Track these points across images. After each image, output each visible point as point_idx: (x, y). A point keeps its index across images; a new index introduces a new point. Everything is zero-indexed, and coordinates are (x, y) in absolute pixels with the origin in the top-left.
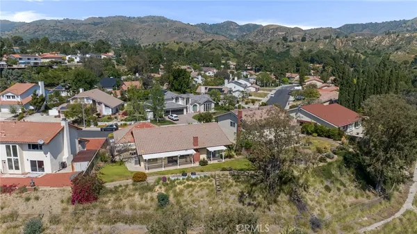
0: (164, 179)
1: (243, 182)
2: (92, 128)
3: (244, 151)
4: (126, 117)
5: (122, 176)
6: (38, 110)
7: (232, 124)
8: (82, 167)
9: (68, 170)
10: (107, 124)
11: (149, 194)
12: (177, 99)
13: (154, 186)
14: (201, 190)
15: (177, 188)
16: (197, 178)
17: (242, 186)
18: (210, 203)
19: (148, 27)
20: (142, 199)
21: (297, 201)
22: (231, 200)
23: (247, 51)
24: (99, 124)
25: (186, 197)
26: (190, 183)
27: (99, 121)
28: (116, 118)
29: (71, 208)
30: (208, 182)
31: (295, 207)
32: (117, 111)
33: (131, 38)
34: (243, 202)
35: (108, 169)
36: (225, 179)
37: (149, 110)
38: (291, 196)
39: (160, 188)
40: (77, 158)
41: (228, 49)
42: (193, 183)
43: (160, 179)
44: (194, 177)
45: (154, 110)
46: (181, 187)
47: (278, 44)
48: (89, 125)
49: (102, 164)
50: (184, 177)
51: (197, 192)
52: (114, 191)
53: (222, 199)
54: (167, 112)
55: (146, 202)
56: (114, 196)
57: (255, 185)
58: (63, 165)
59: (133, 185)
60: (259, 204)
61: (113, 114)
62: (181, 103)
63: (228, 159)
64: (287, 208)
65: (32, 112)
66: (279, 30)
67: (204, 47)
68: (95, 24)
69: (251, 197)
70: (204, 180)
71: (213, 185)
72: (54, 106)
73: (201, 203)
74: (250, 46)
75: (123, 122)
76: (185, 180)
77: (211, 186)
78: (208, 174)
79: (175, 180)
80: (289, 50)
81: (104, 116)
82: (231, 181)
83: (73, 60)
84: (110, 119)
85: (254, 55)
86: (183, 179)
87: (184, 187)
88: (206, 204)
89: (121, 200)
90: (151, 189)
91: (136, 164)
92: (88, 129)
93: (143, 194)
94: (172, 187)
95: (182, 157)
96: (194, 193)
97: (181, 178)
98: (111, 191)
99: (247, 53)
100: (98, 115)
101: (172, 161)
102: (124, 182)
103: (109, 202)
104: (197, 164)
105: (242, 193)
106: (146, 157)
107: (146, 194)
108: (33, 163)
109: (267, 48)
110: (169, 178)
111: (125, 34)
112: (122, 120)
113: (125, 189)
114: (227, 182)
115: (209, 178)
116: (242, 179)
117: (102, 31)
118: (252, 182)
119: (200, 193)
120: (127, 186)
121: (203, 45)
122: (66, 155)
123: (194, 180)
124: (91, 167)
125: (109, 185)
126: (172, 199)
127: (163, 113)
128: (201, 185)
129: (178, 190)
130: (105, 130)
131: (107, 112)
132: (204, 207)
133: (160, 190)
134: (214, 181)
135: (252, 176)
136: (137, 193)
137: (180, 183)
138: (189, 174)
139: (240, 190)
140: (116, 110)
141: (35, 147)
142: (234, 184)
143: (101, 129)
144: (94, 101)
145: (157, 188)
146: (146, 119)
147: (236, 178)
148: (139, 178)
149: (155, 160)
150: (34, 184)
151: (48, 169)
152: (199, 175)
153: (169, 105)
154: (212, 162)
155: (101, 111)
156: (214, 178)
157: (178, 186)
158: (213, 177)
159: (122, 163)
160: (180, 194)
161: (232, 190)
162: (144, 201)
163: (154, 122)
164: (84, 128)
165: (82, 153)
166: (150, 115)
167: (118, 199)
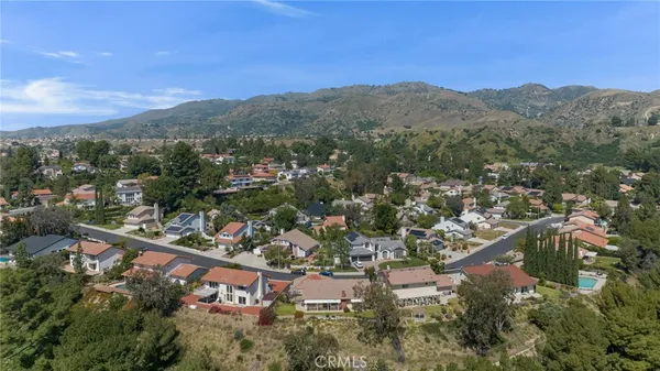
0: (314, 318)
1: (364, 326)
2: (286, 270)
4: (316, 260)
5: (289, 313)
6: (245, 249)
8: (267, 304)
9: (259, 305)
10: (298, 267)
11: (302, 326)
12: (367, 245)
13: (307, 321)
14: (335, 328)
15: (321, 325)
17: (363, 329)
19: (398, 103)
20: (298, 328)
21: (396, 344)
22: (353, 337)
23: (540, 145)
24: (292, 266)
27: (292, 263)
28: (307, 261)
29: (257, 328)
31: (392, 347)
32: (311, 253)
33: (372, 120)
34: (360, 339)
35: (284, 307)
37: (337, 255)
38: (393, 340)
40: (266, 297)
41: (509, 141)
43: (312, 317)
44: (333, 319)
45: (342, 256)
47: (599, 131)
48: (283, 267)
49: (280, 303)
51: (333, 329)
52: (283, 321)
53: (347, 335)
54: (354, 258)
55: (300, 330)
56: (282, 324)
58: (257, 302)
59: (294, 319)
60: (369, 342)
61: (307, 256)
62: (371, 249)
64: (388, 347)
65: (241, 251)
66: (618, 98)
67: (472, 138)
68: (325, 100)
69: (366, 337)
71: (344, 326)
72: (258, 245)
74: (546, 137)
75: (312, 266)
77: (342, 326)
79: (320, 319)
80: (618, 141)
81: (298, 258)
82: (357, 324)
83: (285, 177)
84: (302, 262)
85: (550, 150)
86: (326, 319)
87: (325, 324)
90: (304, 323)
91: (300, 305)
92: (282, 271)
93: (299, 325)
94: (317, 324)
95: (333, 304)
96: (330, 329)
98: (280, 321)
99: (539, 149)
100: (293, 257)
101: (325, 306)
102: (288, 317)
103: (279, 327)
104: (342, 311)
105: (361, 333)
106: (306, 302)
108: (240, 298)
109: (577, 138)
110: (317, 318)
111: (363, 114)
112: (311, 264)
113: (289, 321)
114: (354, 325)
115: (343, 321)
117: (333, 111)
120: (290, 319)
121: (470, 136)
122: (259, 294)
124: (272, 305)
125: (280, 317)
126: (316, 332)
127: (350, 258)
128: (337, 325)
130: (294, 273)
131: (301, 254)
133: (310, 324)
134: (345, 324)
136: (296, 324)
138: (331, 317)
139: (360, 331)
140: (309, 253)
141: (242, 288)
142: (358, 327)
143: (292, 272)
144: (291, 244)
145: (308, 323)
146: (332, 265)
148: (299, 315)
149: (314, 304)
150: (240, 311)
151: (248, 303)
152: (338, 318)
153: (356, 250)
155: (296, 253)
156: (347, 321)
157: (322, 323)
159: (294, 303)
160: (322, 328)
161: (355, 330)
163: (339, 268)
164: (278, 270)
165: (269, 294)
166: (337, 261)
167: (284, 326)
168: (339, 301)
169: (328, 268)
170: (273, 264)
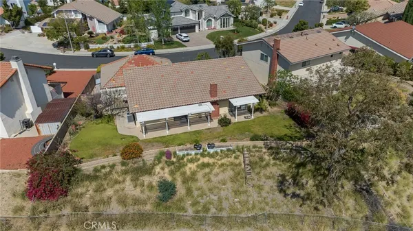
0: (169, 155)
1: (285, 160)
2: (83, 52)
3: (280, 101)
4: (124, 36)
5: (106, 147)
6: (16, 26)
7: (263, 58)
8: (50, 129)
10: (101, 46)
11: (146, 179)
12: (187, 12)
13: (154, 166)
14: (223, 171)
15: (187, 168)
16: (216, 153)
17: (285, 167)
18: (237, 193)
20: (135, 186)
21: (364, 191)
22: (267, 188)
24: (91, 46)
25: (201, 182)
26: (206, 160)
27: (91, 42)
28: (112, 38)
30: (232, 159)
31: (362, 202)
32: (114, 28)
34: (285, 192)
36: (257, 154)
37: (151, 27)
38: (356, 182)
39: (163, 169)
40: (47, 114)
42: (211, 161)
43: (162, 154)
44: (212, 151)
45: (159, 27)
46: (193, 166)
48: (78, 48)
50: (198, 152)
51: (217, 175)
53: (253, 186)
54: (175, 30)
55: (142, 192)
56: (94, 184)
57: (303, 165)
59: (123, 164)
60: (308, 197)
61: (110, 31)
62: (192, 17)
63: (258, 114)
64: (350, 202)
69: (297, 185)
70: (227, 156)
71: (240, 164)
72: (36, 20)
73: (222, 192)
75: (121, 44)
76: (199, 156)
77: (236, 165)
78: (233, 144)
79: (184, 156)
81: (97, 35)
82: (266, 157)
84: (105, 39)
86: (196, 154)
87: (198, 166)
88: (231, 195)
89: (105, 190)
90: (149, 171)
91: (130, 121)
92: (77, 53)
93: (138, 179)
94: (179, 168)
96: (212, 177)
97: (193, 153)
100: (91, 33)
101: (182, 120)
102: (108, 161)
104: (215, 122)
105: (283, 176)
107: (141, 178)
110: (175, 153)
112: (119, 41)
113: (110, 172)
114: (261, 159)
115: (234, 152)
116: (283, 154)
118: (299, 160)
119: (221, 177)
120: (113, 166)
123: (211, 156)
125: (87, 167)
126: (181, 190)
127: (170, 30)
128: (222, 165)
129: (188, 173)
130: (97, 56)
131: (101, 29)
132: (227, 199)
133: (162, 173)
134: (241, 158)
135: (299, 150)
136: (128, 178)
137: (191, 161)
138: (205, 146)
139: (279, 172)
140: (113, 26)
142: (272, 162)
143: (93, 54)
144: (84, 15)
145: (158, 169)
146: (149, 40)
147: (275, 152)
148: (132, 151)
152: (220, 147)
153: (177, 20)
154: (236, 120)
155: (94, 28)
156: (242, 153)
157: (190, 165)
158: (240, 150)
160: (192, 178)
161: (268, 171)
162: (138, 189)
163: (159, 43)
164: (70, 53)
165: (55, 103)
166: (154, 34)
167: (99, 190)
168: (208, 107)
169: (144, 45)
170: (62, 45)
